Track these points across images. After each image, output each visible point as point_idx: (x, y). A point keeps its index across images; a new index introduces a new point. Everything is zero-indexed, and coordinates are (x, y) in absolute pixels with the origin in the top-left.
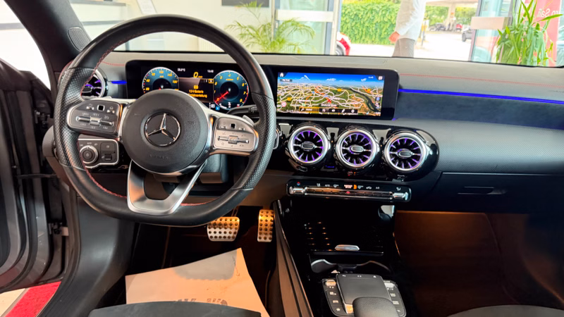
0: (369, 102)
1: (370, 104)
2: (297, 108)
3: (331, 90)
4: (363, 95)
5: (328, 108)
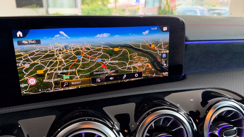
0: (154, 61)
1: (155, 64)
2: (56, 83)
3: (104, 51)
4: (147, 53)
5: (104, 77)
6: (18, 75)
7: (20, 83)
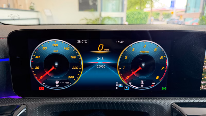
6: (202, 74)
7: (202, 80)
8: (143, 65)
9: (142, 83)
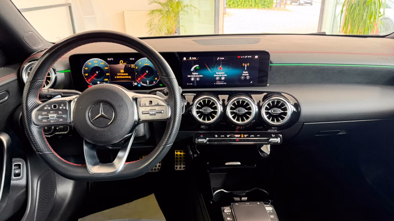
8: (147, 72)
9: (148, 82)
